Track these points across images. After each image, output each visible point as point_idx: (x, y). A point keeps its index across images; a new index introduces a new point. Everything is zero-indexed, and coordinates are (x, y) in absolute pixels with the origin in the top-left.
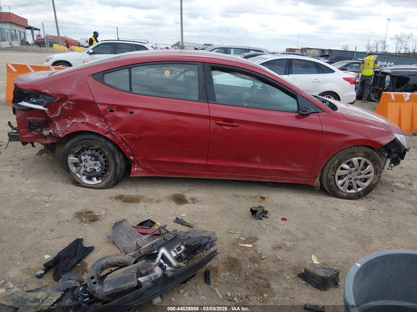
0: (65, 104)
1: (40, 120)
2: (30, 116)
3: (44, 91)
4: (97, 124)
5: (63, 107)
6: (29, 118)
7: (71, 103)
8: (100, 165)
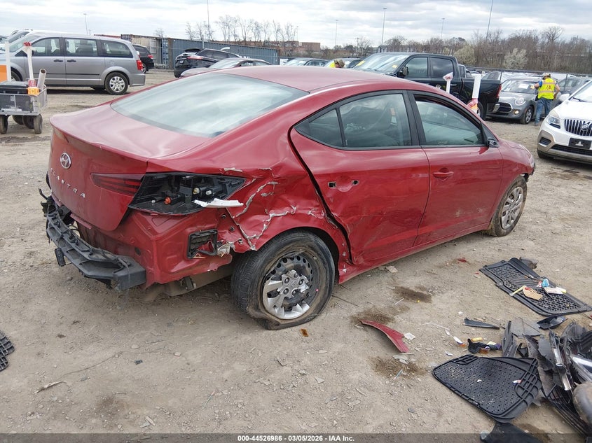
0: (261, 187)
1: (211, 228)
2: (191, 226)
3: (226, 169)
4: (310, 213)
5: (258, 195)
6: (189, 230)
7: (273, 183)
8: (307, 281)
